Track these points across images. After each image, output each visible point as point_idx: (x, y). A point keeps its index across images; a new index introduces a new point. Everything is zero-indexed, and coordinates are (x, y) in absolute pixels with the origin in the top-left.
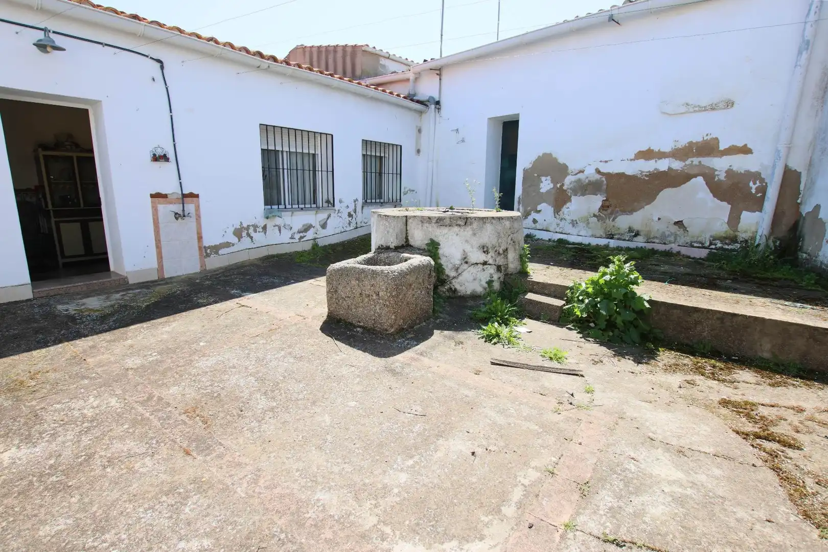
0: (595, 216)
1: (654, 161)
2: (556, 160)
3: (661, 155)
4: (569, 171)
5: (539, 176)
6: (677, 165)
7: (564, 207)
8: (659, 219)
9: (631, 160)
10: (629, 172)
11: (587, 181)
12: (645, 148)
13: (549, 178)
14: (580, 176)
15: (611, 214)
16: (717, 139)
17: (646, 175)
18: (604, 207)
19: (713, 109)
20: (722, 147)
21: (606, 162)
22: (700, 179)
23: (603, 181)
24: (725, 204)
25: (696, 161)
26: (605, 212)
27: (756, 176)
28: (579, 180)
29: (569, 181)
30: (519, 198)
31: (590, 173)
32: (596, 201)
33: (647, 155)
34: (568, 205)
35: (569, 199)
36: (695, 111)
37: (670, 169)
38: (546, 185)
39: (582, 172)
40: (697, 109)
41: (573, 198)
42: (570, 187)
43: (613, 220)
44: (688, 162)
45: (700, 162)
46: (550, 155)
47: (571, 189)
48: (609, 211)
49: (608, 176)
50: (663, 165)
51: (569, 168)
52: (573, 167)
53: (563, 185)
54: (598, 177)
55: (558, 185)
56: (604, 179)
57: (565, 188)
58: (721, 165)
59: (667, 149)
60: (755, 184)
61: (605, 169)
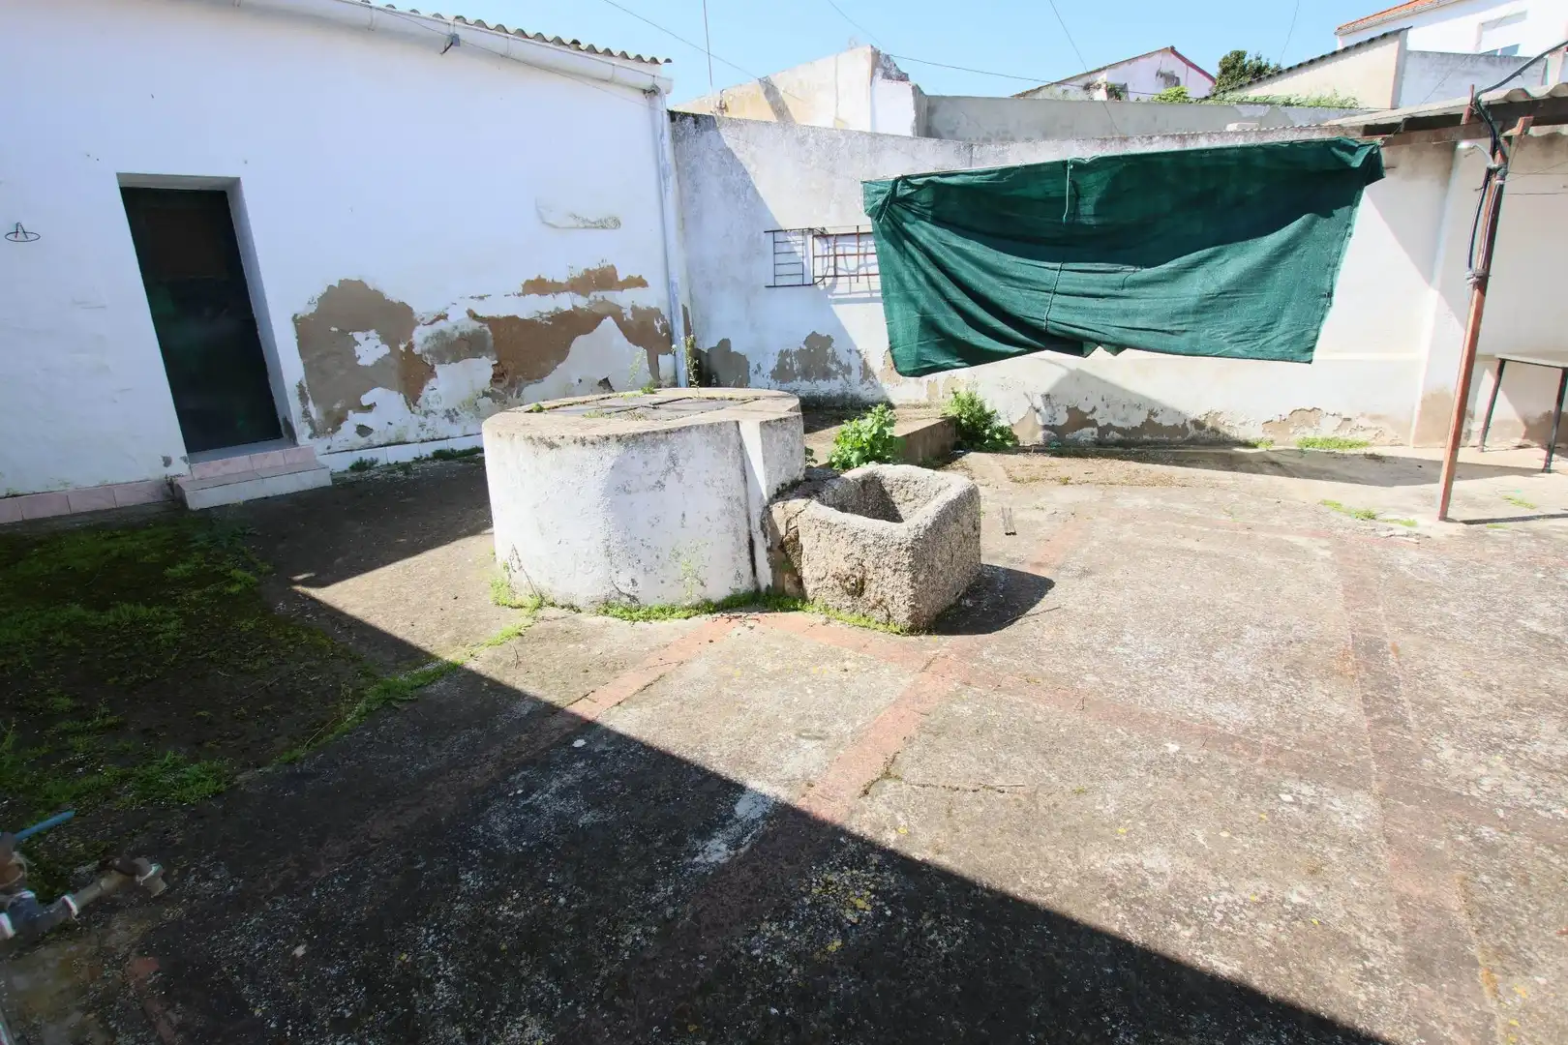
0: (486, 394)
1: (550, 296)
2: (377, 295)
3: (555, 288)
4: (417, 317)
5: (343, 332)
6: (581, 302)
7: (426, 387)
8: (580, 381)
9: (519, 295)
10: (523, 315)
11: (457, 334)
12: (533, 277)
13: (372, 333)
14: (441, 325)
15: (512, 384)
16: (613, 266)
17: (548, 319)
18: (497, 378)
19: (603, 227)
20: (621, 277)
21: (481, 298)
22: (609, 318)
23: (485, 332)
24: (641, 349)
25: (599, 295)
26: (502, 386)
27: (655, 313)
28: (441, 334)
29: (420, 336)
30: (300, 386)
31: (458, 320)
32: (482, 369)
33: (538, 286)
34: (432, 382)
35: (431, 373)
36: (586, 227)
37: (575, 307)
38: (370, 349)
39: (445, 317)
40: (589, 224)
41: (438, 369)
42: (426, 347)
43: (518, 396)
44: (591, 297)
45: (603, 297)
46: (360, 285)
47: (429, 351)
48: (506, 382)
49: (493, 322)
50: (566, 302)
51: (415, 309)
52: (421, 308)
53: (411, 346)
54: (476, 325)
55: (402, 347)
56: (486, 328)
57: (417, 350)
58: (625, 299)
59: (562, 278)
60: (658, 322)
61: (484, 310)
